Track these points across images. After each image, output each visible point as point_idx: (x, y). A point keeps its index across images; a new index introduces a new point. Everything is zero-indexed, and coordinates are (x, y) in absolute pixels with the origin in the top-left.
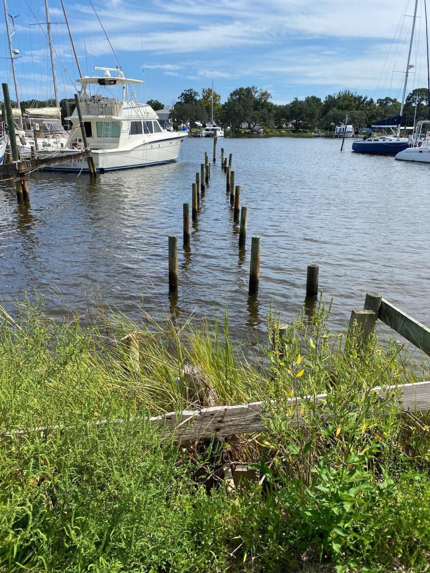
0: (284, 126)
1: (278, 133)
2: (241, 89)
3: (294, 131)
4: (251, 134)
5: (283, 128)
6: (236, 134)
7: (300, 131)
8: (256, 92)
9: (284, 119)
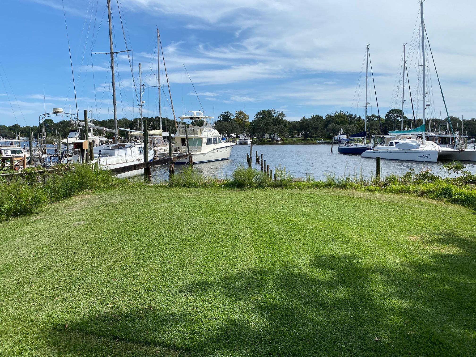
0: (296, 136)
1: (292, 141)
2: (264, 111)
3: (303, 140)
4: (272, 142)
5: (295, 137)
6: (261, 142)
7: (308, 139)
8: (275, 113)
9: (296, 131)
